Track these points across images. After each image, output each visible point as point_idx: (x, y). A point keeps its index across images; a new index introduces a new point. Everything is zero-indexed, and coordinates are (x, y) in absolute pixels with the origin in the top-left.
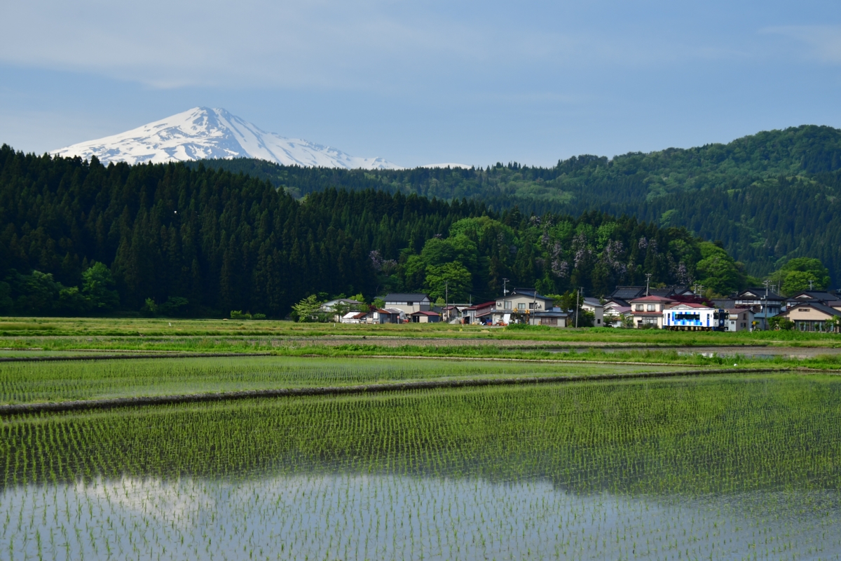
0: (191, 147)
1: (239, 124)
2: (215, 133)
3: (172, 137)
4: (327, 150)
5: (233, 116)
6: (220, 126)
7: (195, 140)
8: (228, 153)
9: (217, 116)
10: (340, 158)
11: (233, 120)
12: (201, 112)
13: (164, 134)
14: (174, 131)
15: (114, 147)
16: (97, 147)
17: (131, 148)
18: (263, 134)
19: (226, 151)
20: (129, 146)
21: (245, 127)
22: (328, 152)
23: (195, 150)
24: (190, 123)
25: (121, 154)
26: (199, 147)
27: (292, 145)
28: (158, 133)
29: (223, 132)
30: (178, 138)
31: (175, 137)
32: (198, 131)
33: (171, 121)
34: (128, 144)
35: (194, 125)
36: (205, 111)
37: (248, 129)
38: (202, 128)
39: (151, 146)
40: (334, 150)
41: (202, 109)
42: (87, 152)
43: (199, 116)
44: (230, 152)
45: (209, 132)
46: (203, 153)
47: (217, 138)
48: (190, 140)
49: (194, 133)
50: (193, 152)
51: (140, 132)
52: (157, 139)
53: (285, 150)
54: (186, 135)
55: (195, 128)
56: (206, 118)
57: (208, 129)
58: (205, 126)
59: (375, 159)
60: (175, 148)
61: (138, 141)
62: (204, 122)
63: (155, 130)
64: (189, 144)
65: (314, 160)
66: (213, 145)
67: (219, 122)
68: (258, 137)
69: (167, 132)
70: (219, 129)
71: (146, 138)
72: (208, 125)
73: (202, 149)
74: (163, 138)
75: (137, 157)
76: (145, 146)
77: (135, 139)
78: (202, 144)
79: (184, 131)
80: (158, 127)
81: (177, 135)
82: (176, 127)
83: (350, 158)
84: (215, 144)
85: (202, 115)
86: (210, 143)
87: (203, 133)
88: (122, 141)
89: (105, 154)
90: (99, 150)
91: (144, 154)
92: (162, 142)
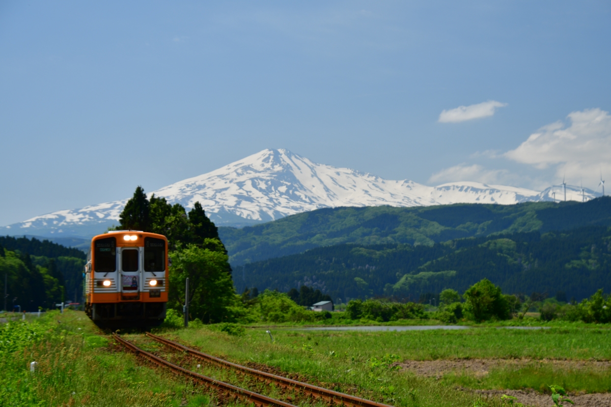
0: (256, 181)
1: (298, 160)
2: (278, 168)
3: (245, 173)
4: (367, 175)
5: (294, 154)
6: (282, 162)
7: (261, 175)
8: (283, 183)
9: (281, 155)
10: (377, 181)
11: (293, 158)
12: (269, 152)
13: (240, 171)
14: (247, 168)
15: (202, 183)
16: (190, 184)
17: (214, 184)
18: (316, 166)
19: (282, 182)
20: (213, 182)
21: (303, 162)
22: (368, 177)
23: (259, 183)
24: (260, 162)
25: (206, 188)
26: (262, 180)
27: (338, 174)
28: (235, 171)
29: (283, 167)
30: (250, 173)
31: (247, 173)
32: (265, 167)
33: (246, 161)
34: (212, 180)
35: (263, 163)
36: (272, 152)
37: (305, 163)
38: (268, 165)
39: (228, 181)
40: (372, 176)
41: (270, 150)
42: (182, 188)
43: (267, 156)
44: (285, 182)
45: (273, 168)
46: (264, 184)
47: (278, 173)
48: (257, 175)
49: (261, 169)
50: (257, 184)
51: (223, 170)
52: (234, 175)
53: (332, 178)
54: (256, 171)
55: (263, 165)
56: (272, 157)
57: (272, 165)
58: (270, 163)
59: (403, 181)
60: (244, 182)
61: (220, 177)
62: (270, 160)
63: (233, 169)
64: (256, 178)
65: (354, 184)
66: (273, 178)
67: (281, 159)
68: (312, 169)
69: (242, 169)
70: (280, 165)
71: (227, 175)
72: (273, 162)
73: (264, 182)
74: (238, 175)
75: (216, 190)
76: (224, 181)
77: (218, 176)
78: (265, 178)
79: (255, 168)
80: (236, 166)
81: (249, 171)
82: (249, 165)
83: (385, 181)
84: (275, 177)
85: (270, 155)
86: (271, 176)
87: (269, 169)
88: (209, 178)
89: (195, 189)
90: (191, 186)
91: (221, 188)
92: (237, 178)
